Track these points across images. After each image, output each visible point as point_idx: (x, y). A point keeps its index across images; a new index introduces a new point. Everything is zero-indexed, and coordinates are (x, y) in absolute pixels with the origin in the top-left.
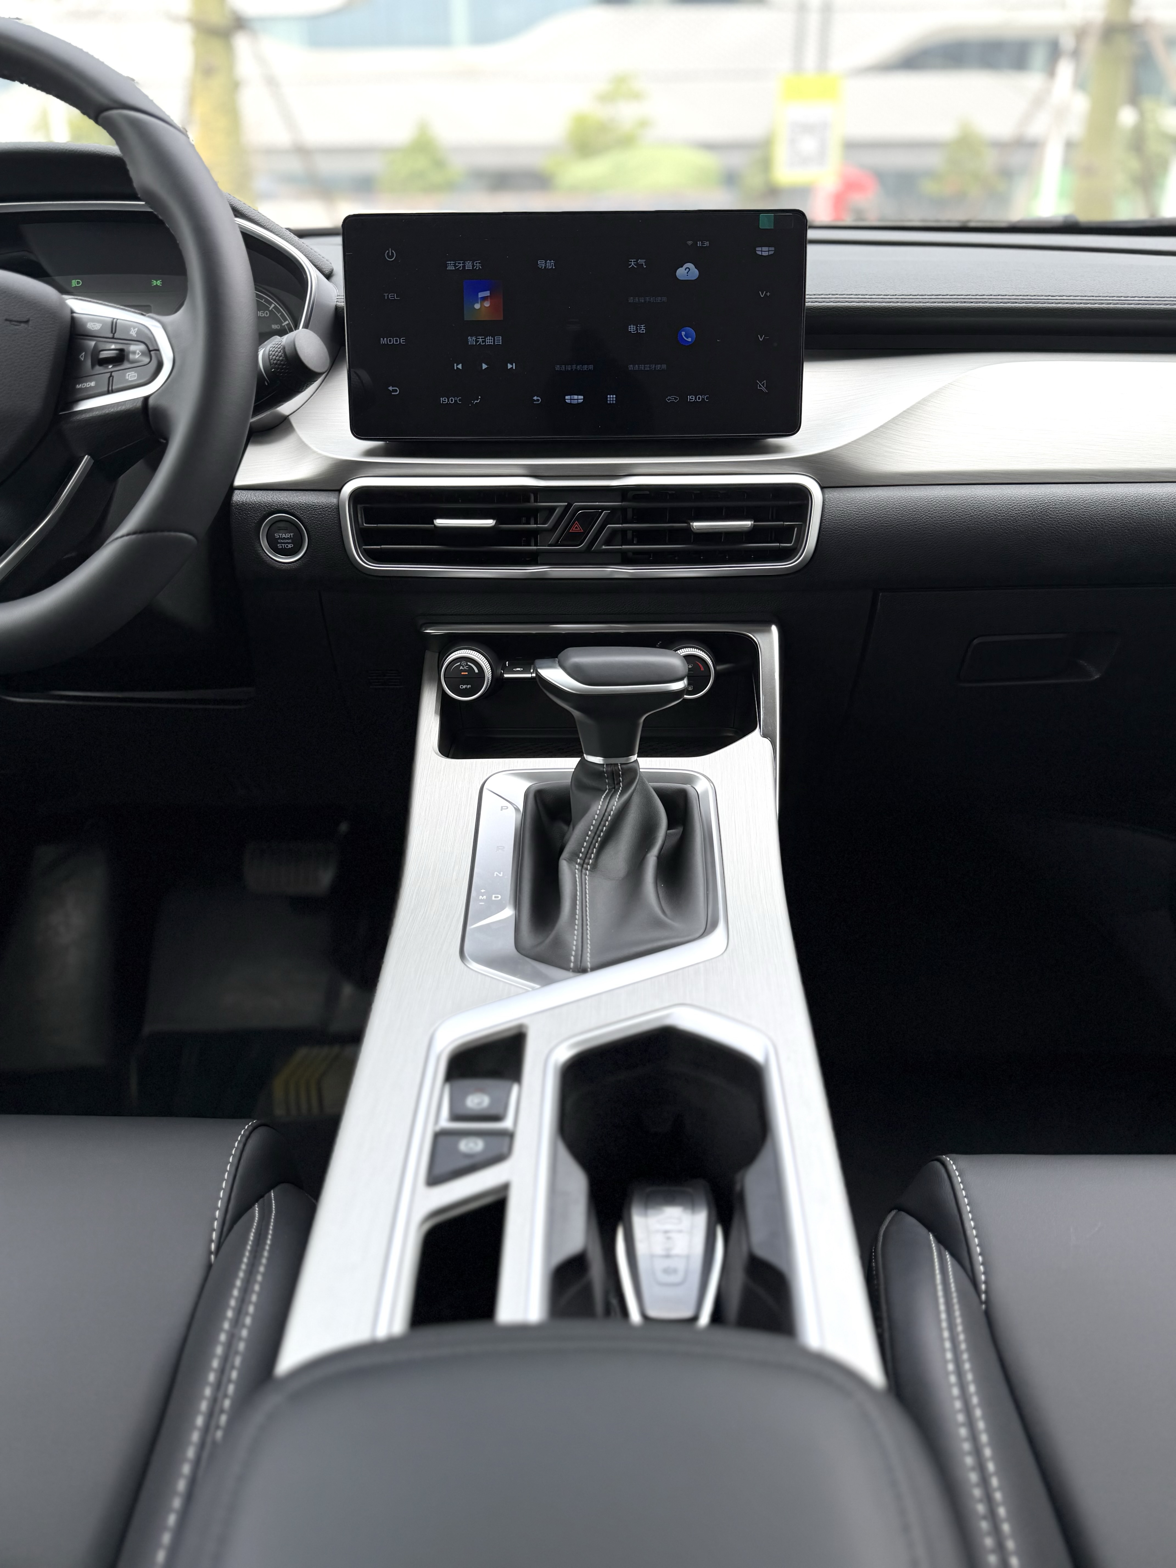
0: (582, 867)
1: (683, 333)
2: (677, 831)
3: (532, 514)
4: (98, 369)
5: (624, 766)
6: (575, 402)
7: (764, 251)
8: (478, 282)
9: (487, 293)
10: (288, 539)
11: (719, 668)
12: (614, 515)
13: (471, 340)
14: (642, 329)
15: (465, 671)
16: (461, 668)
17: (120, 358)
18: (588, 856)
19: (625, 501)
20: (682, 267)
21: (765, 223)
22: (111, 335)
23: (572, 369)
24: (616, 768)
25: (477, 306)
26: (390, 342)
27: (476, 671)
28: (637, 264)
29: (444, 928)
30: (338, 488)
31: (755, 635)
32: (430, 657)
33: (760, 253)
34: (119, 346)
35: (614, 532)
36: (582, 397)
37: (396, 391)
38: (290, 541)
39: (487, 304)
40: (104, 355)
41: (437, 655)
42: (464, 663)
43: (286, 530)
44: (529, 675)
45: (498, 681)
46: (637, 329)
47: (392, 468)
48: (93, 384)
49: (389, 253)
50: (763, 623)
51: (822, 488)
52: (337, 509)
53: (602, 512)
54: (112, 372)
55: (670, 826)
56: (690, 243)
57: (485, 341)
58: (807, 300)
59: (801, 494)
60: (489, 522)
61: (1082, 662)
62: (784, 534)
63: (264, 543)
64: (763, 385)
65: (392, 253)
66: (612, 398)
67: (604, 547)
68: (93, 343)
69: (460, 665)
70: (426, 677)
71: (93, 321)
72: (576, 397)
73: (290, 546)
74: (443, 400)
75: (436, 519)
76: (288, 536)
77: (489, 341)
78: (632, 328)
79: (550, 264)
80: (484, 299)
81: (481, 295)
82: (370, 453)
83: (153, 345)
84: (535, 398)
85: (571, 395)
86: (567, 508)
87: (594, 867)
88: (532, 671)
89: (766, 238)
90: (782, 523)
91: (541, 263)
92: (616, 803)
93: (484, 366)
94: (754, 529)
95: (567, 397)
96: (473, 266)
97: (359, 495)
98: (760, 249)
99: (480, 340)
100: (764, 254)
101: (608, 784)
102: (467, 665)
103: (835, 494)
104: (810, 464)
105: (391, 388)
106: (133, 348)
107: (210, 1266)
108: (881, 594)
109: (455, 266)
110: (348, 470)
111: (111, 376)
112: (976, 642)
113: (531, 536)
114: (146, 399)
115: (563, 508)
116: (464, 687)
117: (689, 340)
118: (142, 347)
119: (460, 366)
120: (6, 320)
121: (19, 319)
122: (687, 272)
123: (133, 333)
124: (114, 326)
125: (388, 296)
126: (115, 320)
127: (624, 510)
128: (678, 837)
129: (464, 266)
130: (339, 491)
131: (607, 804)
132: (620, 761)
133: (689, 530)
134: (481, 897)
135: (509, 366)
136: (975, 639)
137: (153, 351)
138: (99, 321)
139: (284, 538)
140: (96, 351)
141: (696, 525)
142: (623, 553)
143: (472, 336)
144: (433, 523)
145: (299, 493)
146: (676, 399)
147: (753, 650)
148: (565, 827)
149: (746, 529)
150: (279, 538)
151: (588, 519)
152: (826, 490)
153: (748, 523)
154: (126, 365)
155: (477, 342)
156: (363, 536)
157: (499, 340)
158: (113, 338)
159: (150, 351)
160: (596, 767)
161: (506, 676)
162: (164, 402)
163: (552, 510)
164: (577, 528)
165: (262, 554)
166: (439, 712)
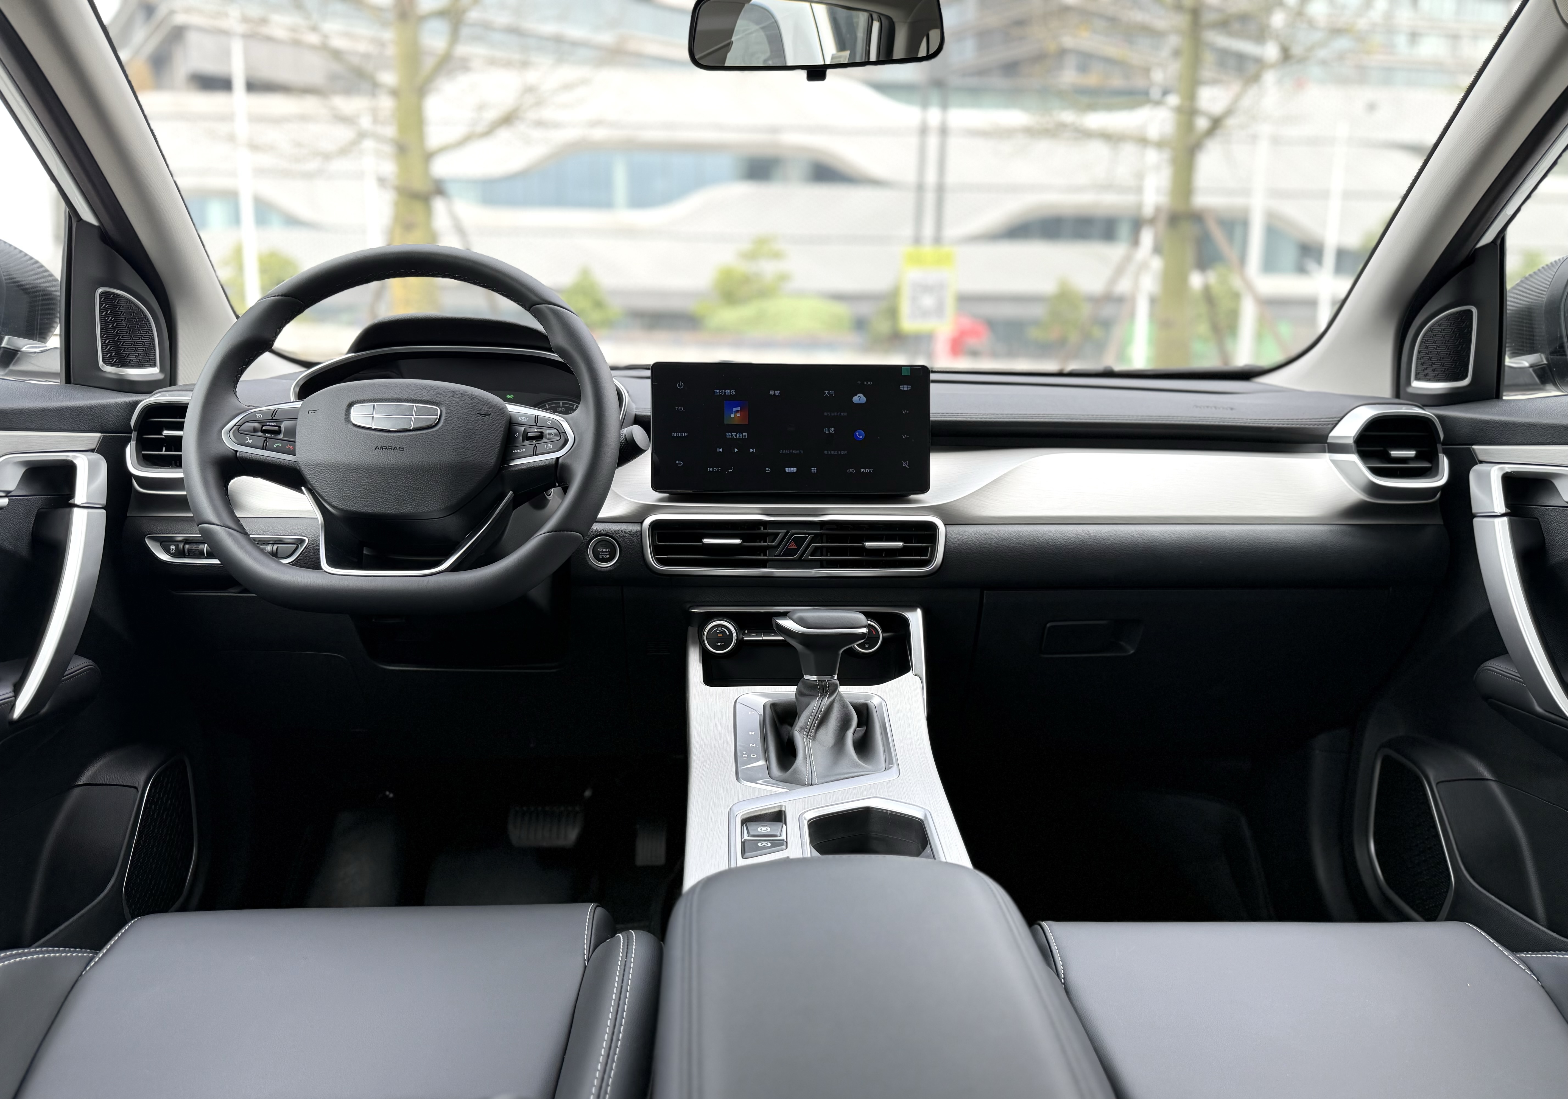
0: (807, 737)
1: (857, 433)
2: (862, 730)
3: (764, 537)
4: (527, 442)
5: (830, 682)
6: (792, 471)
7: (905, 388)
8: (734, 401)
9: (739, 409)
10: (607, 552)
11: (885, 635)
12: (816, 538)
13: (728, 435)
14: (833, 431)
15: (720, 633)
16: (718, 631)
17: (540, 437)
18: (810, 731)
19: (823, 530)
20: (856, 396)
21: (905, 373)
22: (535, 424)
23: (790, 453)
24: (825, 682)
25: (732, 416)
26: (678, 435)
27: (728, 633)
28: (829, 394)
29: (724, 769)
30: (641, 521)
31: (906, 613)
32: (692, 631)
33: (902, 389)
34: (539, 430)
35: (816, 548)
36: (796, 469)
37: (681, 464)
38: (608, 553)
39: (738, 415)
40: (530, 435)
41: (697, 628)
42: (720, 628)
43: (605, 547)
44: (761, 638)
45: (740, 642)
46: (829, 431)
47: (676, 509)
48: (524, 450)
49: (679, 384)
50: (912, 607)
51: (945, 525)
52: (641, 533)
53: (808, 536)
54: (535, 444)
55: (859, 725)
56: (859, 382)
57: (736, 436)
58: (931, 416)
59: (931, 528)
60: (738, 541)
61: (1122, 643)
62: (923, 551)
63: (590, 553)
64: (906, 464)
65: (681, 384)
66: (814, 470)
67: (810, 557)
68: (523, 429)
69: (717, 630)
70: (690, 641)
71: (522, 416)
72: (792, 469)
73: (607, 557)
74: (710, 469)
75: (704, 539)
76: (607, 550)
77: (739, 436)
78: (826, 430)
79: (777, 393)
80: (737, 412)
81: (735, 409)
82: (661, 500)
83: (561, 430)
84: (767, 469)
85: (789, 468)
86: (786, 534)
87: (814, 738)
88: (762, 636)
89: (905, 380)
90: (921, 544)
91: (772, 392)
92: (826, 702)
93: (736, 450)
94: (904, 547)
95: (786, 469)
96: (730, 393)
97: (655, 525)
98: (902, 386)
99: (734, 435)
100: (905, 389)
101: (820, 693)
102: (722, 629)
103: (953, 528)
104: (936, 510)
105: (677, 462)
106: (548, 431)
107: (586, 967)
108: (985, 592)
109: (720, 392)
110: (649, 509)
111: (535, 446)
112: (1048, 625)
113: (763, 550)
114: (558, 459)
115: (784, 534)
116: (720, 644)
117: (861, 437)
118: (554, 431)
119: (721, 450)
120: (478, 413)
121: (484, 414)
122: (859, 399)
123: (549, 423)
124: (536, 419)
125: (678, 409)
126: (537, 416)
127: (821, 535)
128: (864, 732)
129: (725, 393)
130: (642, 523)
131: (820, 701)
132: (827, 678)
133: (864, 548)
134: (744, 756)
135: (751, 450)
136: (1047, 623)
137: (561, 433)
138: (526, 417)
139: (604, 552)
140: (525, 434)
141: (868, 544)
142: (821, 561)
143: (729, 433)
144: (702, 542)
145: (615, 524)
146: (853, 471)
147: (905, 623)
148: (789, 728)
149: (899, 547)
150: (601, 552)
151: (799, 541)
152: (947, 526)
153: (900, 544)
154: (544, 440)
155: (731, 436)
156: (656, 550)
157: (745, 435)
158: (536, 426)
159: (560, 433)
160: (812, 682)
161: (745, 638)
162: (568, 461)
163: (778, 534)
164: (793, 546)
165: (589, 561)
166: (702, 662)
